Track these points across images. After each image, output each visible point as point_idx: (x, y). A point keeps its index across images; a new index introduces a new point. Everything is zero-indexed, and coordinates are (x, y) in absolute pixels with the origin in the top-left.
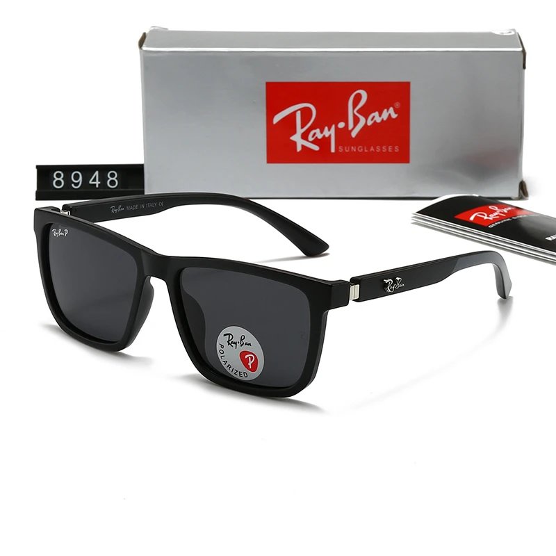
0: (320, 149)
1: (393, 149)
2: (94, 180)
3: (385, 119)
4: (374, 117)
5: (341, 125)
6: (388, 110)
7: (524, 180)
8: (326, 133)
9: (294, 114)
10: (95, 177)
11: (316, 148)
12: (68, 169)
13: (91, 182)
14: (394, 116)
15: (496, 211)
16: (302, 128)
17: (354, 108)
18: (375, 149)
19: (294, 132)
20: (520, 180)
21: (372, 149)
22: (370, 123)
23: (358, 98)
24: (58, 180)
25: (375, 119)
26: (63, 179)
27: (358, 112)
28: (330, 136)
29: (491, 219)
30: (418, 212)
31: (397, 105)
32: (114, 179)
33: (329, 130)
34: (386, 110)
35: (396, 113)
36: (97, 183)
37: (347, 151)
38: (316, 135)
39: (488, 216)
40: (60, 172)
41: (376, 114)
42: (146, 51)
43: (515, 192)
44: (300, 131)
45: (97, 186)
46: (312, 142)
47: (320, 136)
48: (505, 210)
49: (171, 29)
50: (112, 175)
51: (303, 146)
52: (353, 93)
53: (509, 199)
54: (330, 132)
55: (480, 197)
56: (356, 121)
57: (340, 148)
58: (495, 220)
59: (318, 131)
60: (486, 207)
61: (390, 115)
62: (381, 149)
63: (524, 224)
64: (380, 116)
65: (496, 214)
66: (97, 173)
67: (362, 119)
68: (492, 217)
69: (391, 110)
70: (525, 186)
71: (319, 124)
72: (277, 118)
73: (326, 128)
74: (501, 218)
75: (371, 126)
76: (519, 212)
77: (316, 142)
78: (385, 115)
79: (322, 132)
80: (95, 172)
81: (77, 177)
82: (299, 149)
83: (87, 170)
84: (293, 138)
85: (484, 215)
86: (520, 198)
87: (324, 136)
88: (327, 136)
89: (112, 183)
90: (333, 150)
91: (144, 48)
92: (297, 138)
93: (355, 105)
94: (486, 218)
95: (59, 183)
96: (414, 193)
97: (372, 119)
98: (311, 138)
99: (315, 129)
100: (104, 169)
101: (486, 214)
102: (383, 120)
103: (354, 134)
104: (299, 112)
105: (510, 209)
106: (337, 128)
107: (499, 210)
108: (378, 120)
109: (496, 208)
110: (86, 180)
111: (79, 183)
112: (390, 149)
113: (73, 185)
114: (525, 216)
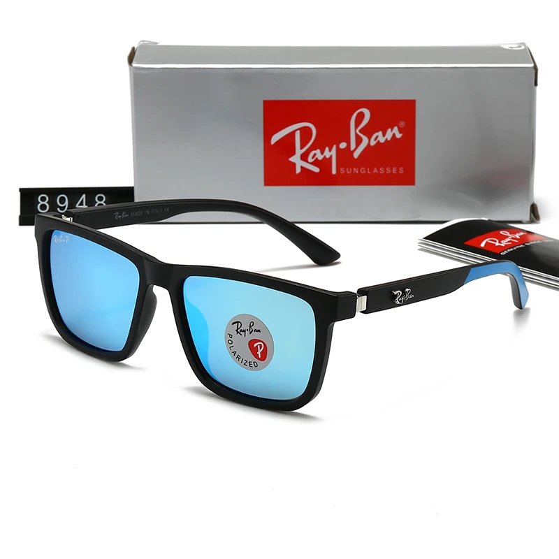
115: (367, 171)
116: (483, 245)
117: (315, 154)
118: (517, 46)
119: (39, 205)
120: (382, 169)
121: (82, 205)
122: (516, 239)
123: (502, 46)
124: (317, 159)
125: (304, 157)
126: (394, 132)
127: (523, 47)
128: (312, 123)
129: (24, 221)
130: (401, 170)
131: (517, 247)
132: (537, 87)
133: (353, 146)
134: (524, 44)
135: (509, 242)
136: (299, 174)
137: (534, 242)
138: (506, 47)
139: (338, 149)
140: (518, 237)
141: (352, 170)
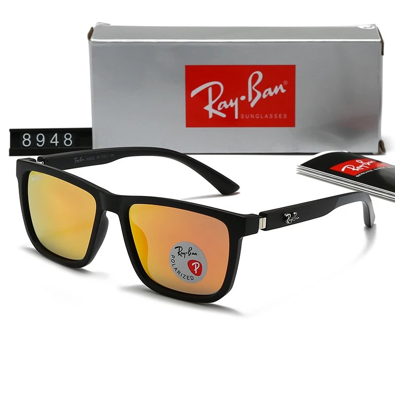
0: (227, 116)
1: (283, 116)
2: (54, 140)
3: (276, 94)
4: (268, 92)
5: (243, 98)
6: (278, 87)
7: (382, 140)
8: (231, 104)
9: (207, 89)
10: (55, 138)
11: (223, 115)
12: (34, 132)
13: (51, 142)
14: (283, 91)
15: (361, 164)
16: (213, 100)
17: (252, 85)
18: (269, 116)
19: (207, 103)
20: (379, 140)
21: (266, 116)
22: (265, 96)
23: (256, 78)
24: (26, 140)
25: (268, 93)
26: (30, 139)
27: (255, 88)
28: (234, 106)
29: (357, 170)
30: (301, 165)
31: (286, 82)
32: (69, 139)
33: (234, 102)
34: (277, 87)
35: (284, 89)
36: (56, 142)
37: (247, 118)
38: (224, 106)
39: (355, 168)
40: (28, 134)
41: (270, 90)
42: (94, 42)
43: (375, 149)
44: (211, 102)
45: (56, 145)
46: (220, 111)
47: (226, 106)
48: (368, 164)
49: (112, 24)
50: (68, 136)
51: (214, 114)
52: (251, 74)
53: (371, 154)
54: (234, 104)
55: (349, 153)
56: (254, 95)
57: (242, 115)
58: (361, 171)
59: (225, 102)
60: (354, 160)
61: (280, 90)
62: (273, 116)
63: (382, 174)
64: (272, 91)
65: (362, 166)
66: (56, 135)
67: (259, 94)
68: (358, 169)
69: (281, 86)
70: (383, 144)
71: (226, 97)
72: (194, 93)
73: (231, 100)
74: (365, 170)
75: (265, 98)
76: (378, 165)
77: (223, 111)
78: (276, 90)
79: (228, 104)
80: (55, 134)
81: (40, 138)
82: (211, 116)
83: (49, 132)
84: (206, 108)
85: (352, 167)
86: (379, 153)
87: (230, 106)
88: (232, 106)
89: (68, 142)
90: (236, 117)
91: (92, 40)
92: (209, 108)
93: (253, 83)
94: (354, 169)
95: (27, 142)
96: (298, 149)
97: (266, 94)
98: (219, 108)
99: (223, 101)
100: (61, 132)
101: (354, 167)
102: (274, 94)
103: (252, 105)
104: (211, 88)
105: (372, 162)
106: (239, 100)
107: (364, 163)
108: (271, 94)
109: (362, 162)
110: (47, 140)
111: (42, 142)
112: (280, 116)
113: (38, 144)
114: (383, 168)
115: (260, 116)
116: (343, 170)
117: (223, 104)
118: (369, 26)
119: (24, 141)
120: (271, 115)
121: (55, 141)
122: (367, 165)
123: (358, 27)
124: (224, 107)
125: (215, 107)
126: (280, 89)
127: (374, 27)
128: (220, 82)
129: (12, 153)
130: (285, 116)
131: (368, 171)
132: (384, 56)
133: (250, 99)
134: (374, 25)
135: (362, 168)
136: (212, 118)
137: (380, 168)
138: (362, 27)
139: (239, 101)
140: (369, 164)
141: (250, 116)
